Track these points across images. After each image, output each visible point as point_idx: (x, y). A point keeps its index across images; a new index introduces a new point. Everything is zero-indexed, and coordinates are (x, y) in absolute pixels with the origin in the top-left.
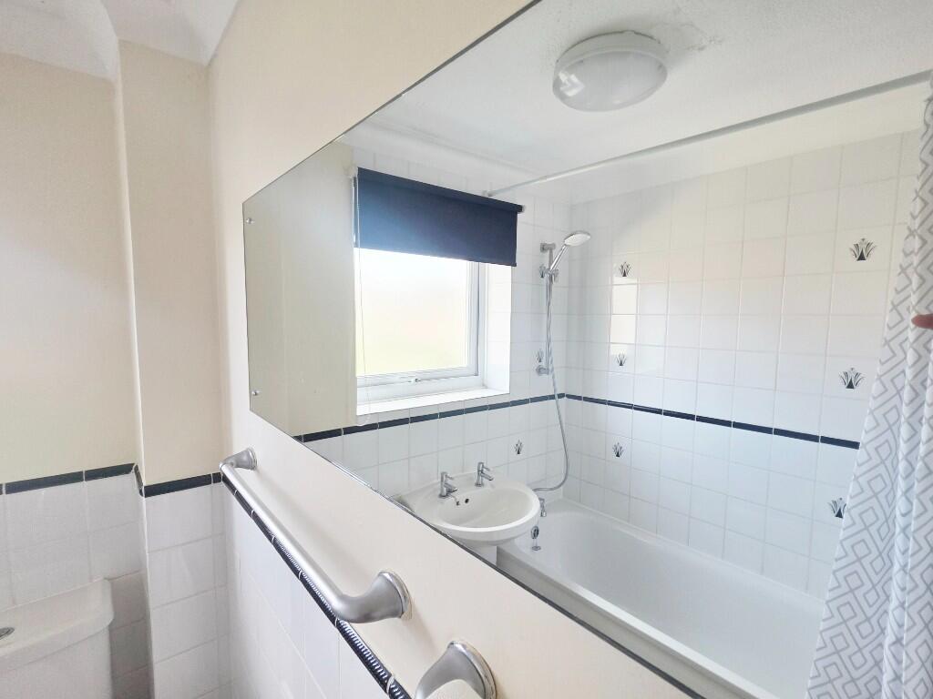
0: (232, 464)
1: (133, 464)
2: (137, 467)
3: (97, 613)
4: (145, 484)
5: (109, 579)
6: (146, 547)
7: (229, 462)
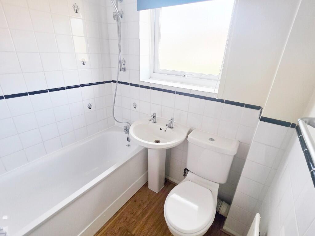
0: (306, 122)
1: (262, 107)
2: (262, 108)
3: (232, 150)
4: (262, 115)
5: (240, 142)
6: (253, 139)
7: (305, 120)
